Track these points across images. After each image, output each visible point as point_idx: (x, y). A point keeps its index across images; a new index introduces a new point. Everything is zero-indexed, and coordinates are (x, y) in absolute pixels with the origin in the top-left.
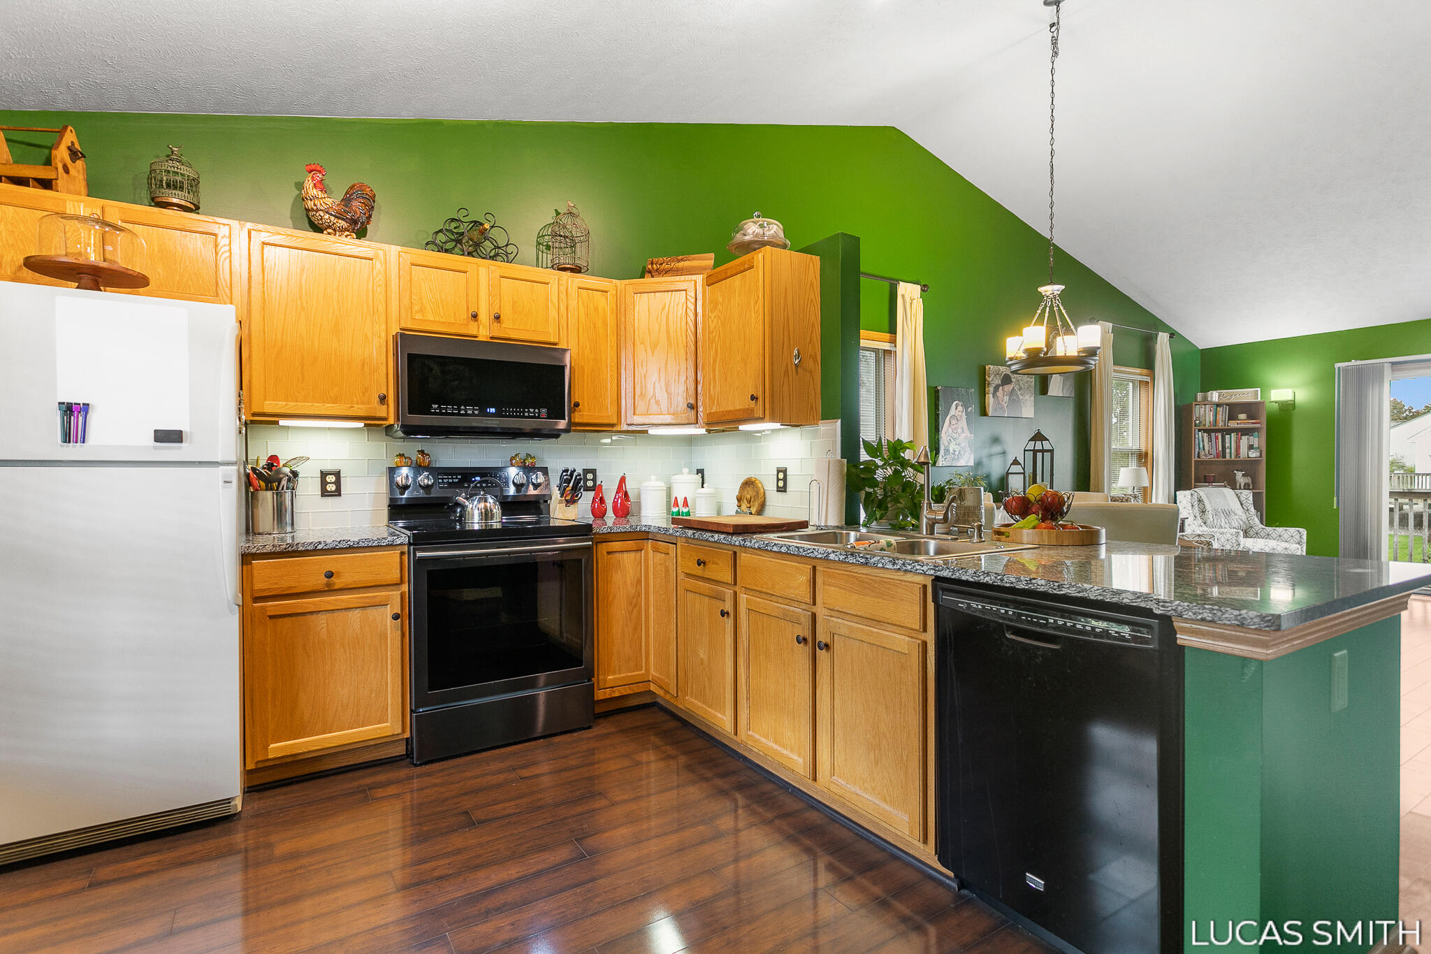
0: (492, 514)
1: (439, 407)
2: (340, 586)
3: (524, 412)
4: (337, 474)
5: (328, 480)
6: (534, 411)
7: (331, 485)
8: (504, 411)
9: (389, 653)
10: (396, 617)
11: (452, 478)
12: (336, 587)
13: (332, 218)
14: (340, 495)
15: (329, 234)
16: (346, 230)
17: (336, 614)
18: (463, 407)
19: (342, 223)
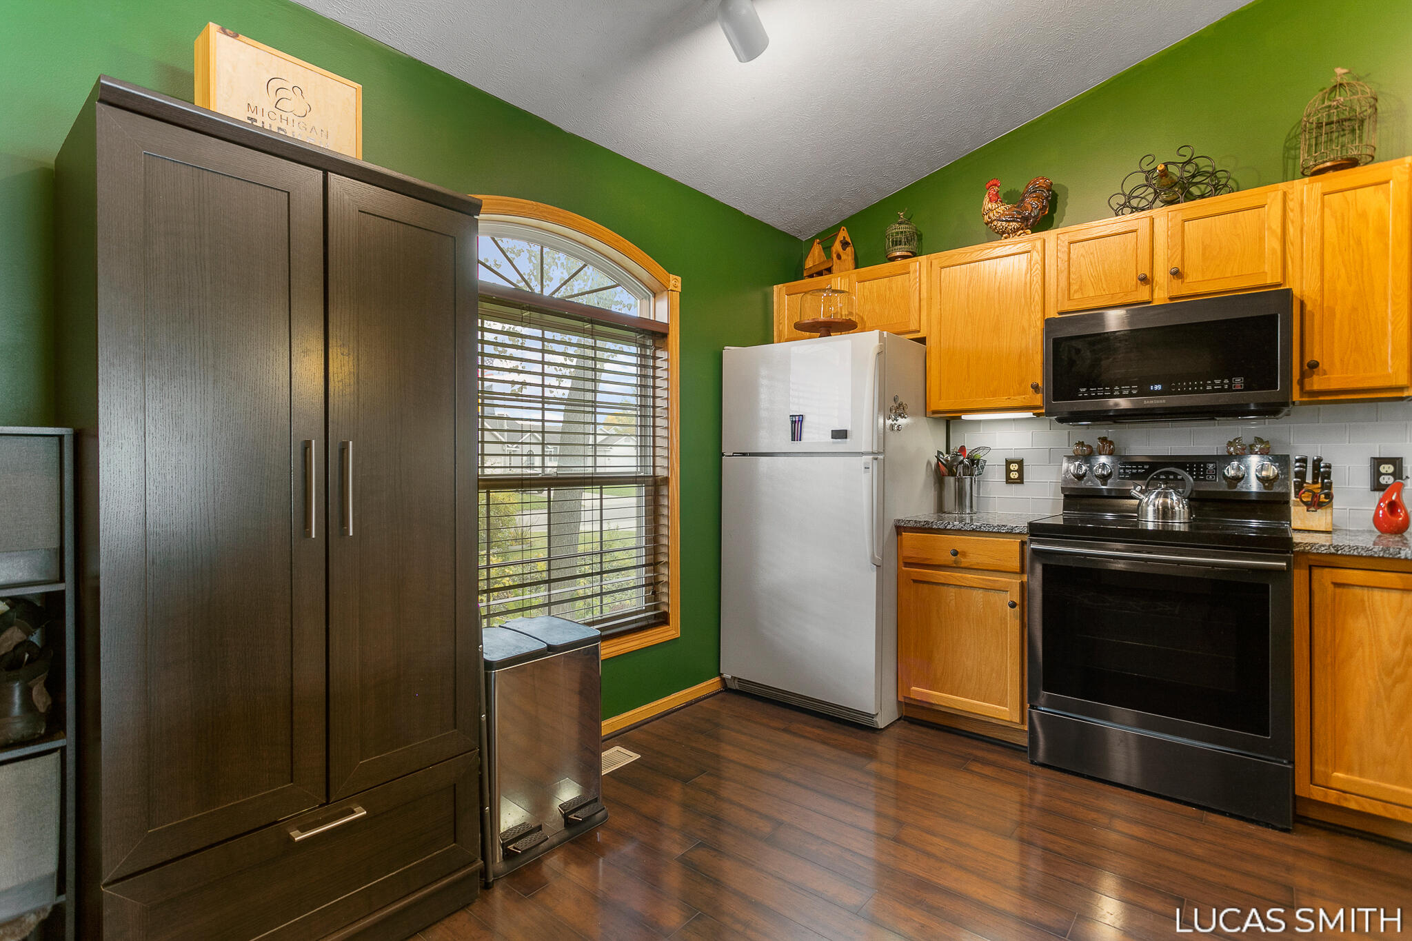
0: (1172, 512)
1: (1088, 391)
2: (966, 565)
3: (1205, 386)
4: (1020, 463)
5: (1012, 468)
6: (1222, 382)
7: (1014, 473)
8: (1173, 387)
9: (1009, 640)
10: (1013, 605)
11: (1137, 468)
12: (962, 566)
13: (1004, 223)
14: (1022, 482)
15: (1006, 238)
16: (1018, 229)
17: (963, 590)
18: (1117, 388)
19: (1014, 225)
